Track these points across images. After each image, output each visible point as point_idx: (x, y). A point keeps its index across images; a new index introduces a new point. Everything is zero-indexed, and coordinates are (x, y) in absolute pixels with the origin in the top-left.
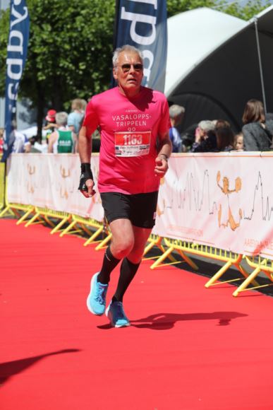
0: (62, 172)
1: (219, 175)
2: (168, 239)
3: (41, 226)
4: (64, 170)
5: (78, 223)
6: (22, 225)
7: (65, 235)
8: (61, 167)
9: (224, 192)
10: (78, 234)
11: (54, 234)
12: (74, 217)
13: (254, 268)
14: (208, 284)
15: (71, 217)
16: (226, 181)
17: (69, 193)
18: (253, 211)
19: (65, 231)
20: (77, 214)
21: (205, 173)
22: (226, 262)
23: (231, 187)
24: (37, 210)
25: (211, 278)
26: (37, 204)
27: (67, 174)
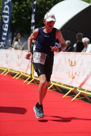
0: (18, 57)
1: (69, 60)
2: (52, 81)
3: (10, 76)
4: (19, 56)
5: (22, 75)
6: (3, 75)
7: (17, 79)
8: (17, 55)
9: (71, 66)
11: (14, 78)
12: (21, 73)
13: (79, 92)
14: (63, 97)
16: (72, 62)
17: (20, 64)
18: (80, 72)
19: (18, 78)
20: (22, 72)
21: (65, 59)
22: (70, 90)
23: (73, 64)
24: (8, 70)
25: (65, 95)
26: (9, 68)
27: (19, 57)
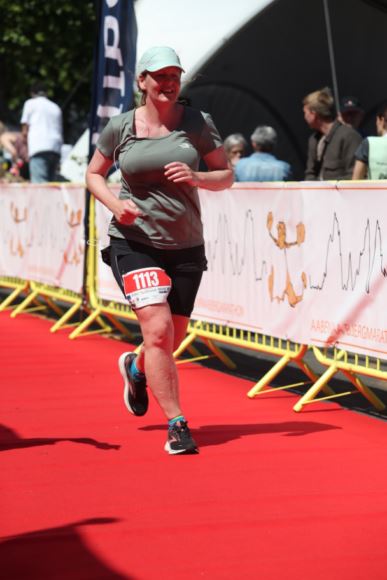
1: (270, 219)
4: (17, 211)
5: (40, 295)
7: (18, 315)
8: (12, 205)
9: (278, 245)
10: (40, 312)
12: (33, 286)
13: (327, 367)
14: (251, 393)
15: (29, 286)
16: (282, 227)
18: (325, 275)
19: (20, 309)
20: (38, 281)
21: (247, 215)
25: (257, 382)
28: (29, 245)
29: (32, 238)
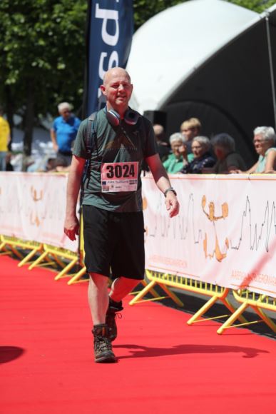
0: (33, 194)
1: (204, 200)
2: (150, 271)
3: (7, 257)
7: (34, 268)
8: (32, 189)
9: (209, 219)
10: (50, 266)
13: (241, 303)
14: (190, 322)
15: (43, 248)
16: (212, 206)
17: (40, 219)
18: (241, 239)
19: (35, 264)
20: (49, 243)
21: (190, 197)
23: (218, 213)
24: (2, 239)
25: (194, 314)
26: (4, 232)
28: (44, 218)
29: (46, 212)
